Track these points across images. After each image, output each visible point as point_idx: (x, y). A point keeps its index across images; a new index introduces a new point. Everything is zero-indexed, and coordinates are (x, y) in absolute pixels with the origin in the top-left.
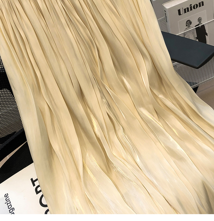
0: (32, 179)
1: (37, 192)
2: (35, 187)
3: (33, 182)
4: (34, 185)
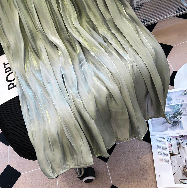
0: (4, 63)
1: (6, 72)
2: (5, 68)
3: (5, 65)
4: (5, 67)
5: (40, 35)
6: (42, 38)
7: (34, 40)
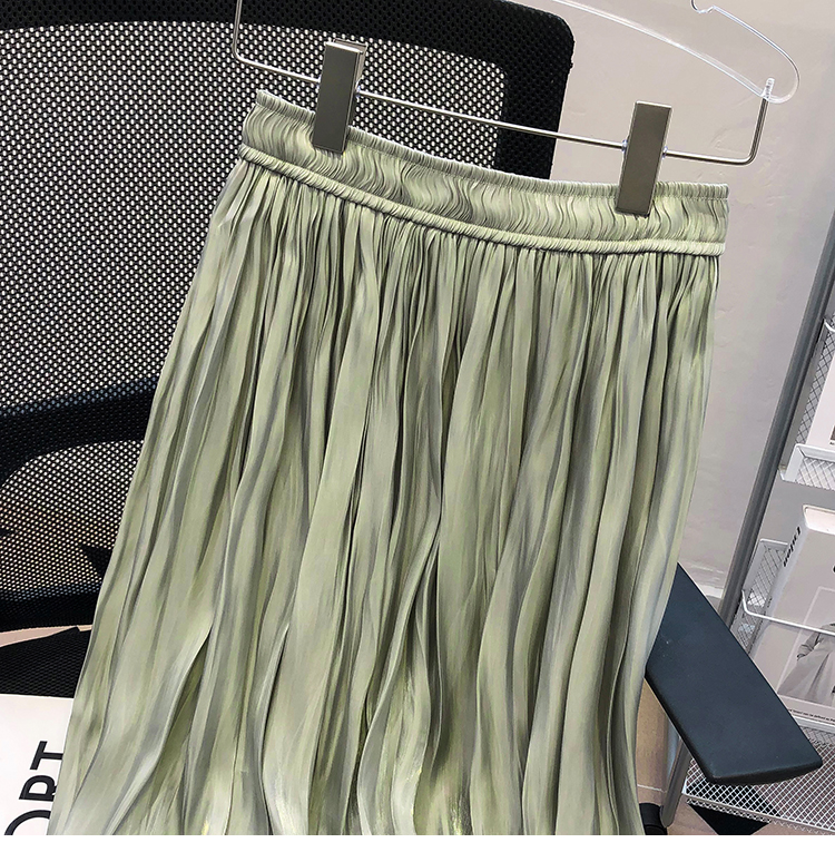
0: (43, 744)
1: (25, 794)
2: (34, 773)
5: (241, 756)
6: (240, 768)
7: (205, 765)
